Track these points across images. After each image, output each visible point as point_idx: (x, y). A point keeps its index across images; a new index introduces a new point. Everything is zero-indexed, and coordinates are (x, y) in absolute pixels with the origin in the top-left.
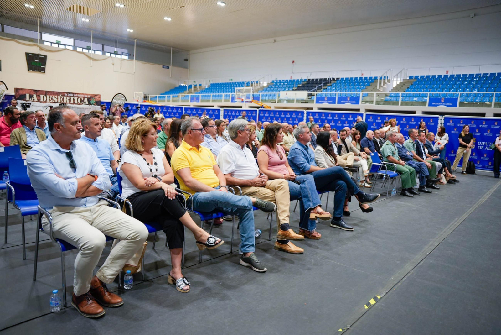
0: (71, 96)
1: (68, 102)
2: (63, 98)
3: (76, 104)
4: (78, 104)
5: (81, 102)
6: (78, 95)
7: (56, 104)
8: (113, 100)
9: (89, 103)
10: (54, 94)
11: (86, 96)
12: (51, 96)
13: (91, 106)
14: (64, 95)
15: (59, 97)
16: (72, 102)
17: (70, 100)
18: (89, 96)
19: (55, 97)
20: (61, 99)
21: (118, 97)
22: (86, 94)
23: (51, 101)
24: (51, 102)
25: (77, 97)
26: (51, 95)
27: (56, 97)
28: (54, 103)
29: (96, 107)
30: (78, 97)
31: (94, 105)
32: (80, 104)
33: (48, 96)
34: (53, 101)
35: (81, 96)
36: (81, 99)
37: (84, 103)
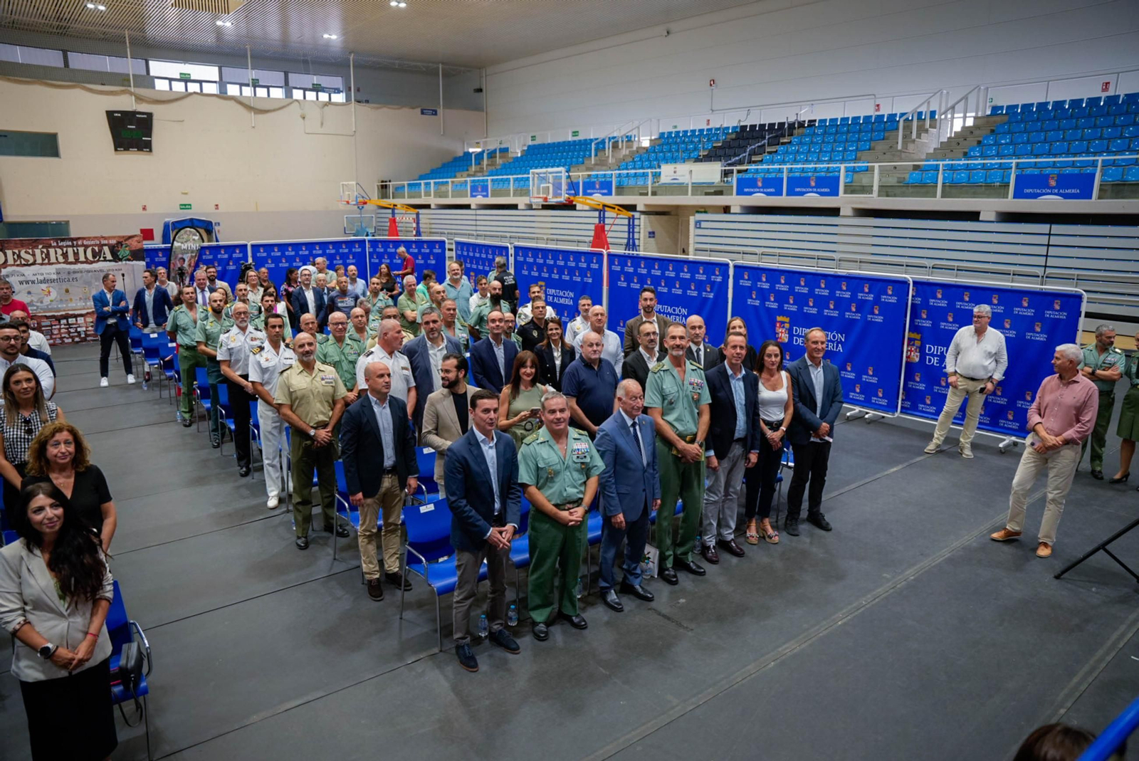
0: (67, 246)
1: (61, 259)
2: (48, 252)
3: (82, 263)
4: (87, 262)
5: (94, 257)
6: (85, 243)
7: (33, 267)
8: (175, 243)
9: (116, 258)
10: (22, 247)
11: (106, 242)
12: (17, 251)
13: (120, 263)
14: (50, 246)
15: (38, 252)
16: (71, 258)
17: (65, 255)
18: (113, 242)
19: (26, 252)
20: (44, 256)
21: (185, 236)
22: (105, 238)
23: (18, 263)
24: (18, 265)
25: (83, 245)
26: (16, 248)
27: (30, 251)
28: (25, 265)
29: (133, 265)
30: (86, 247)
31: (129, 260)
32: (92, 263)
33: (9, 253)
34: (23, 262)
35: (92, 243)
36: (93, 251)
37: (102, 259)
